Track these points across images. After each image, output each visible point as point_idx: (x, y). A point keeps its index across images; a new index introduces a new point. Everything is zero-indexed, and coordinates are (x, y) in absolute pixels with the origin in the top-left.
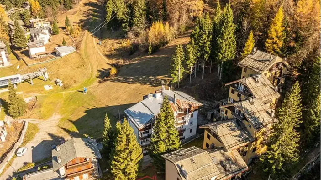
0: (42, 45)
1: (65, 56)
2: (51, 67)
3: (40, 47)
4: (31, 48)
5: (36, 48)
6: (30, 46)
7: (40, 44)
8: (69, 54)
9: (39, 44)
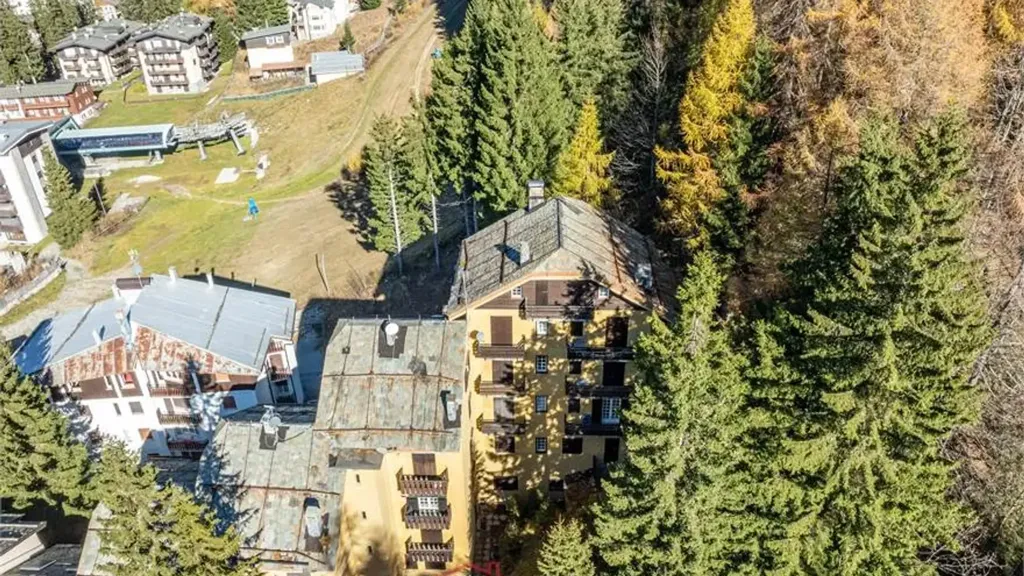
0: (283, 41)
1: (325, 85)
2: (272, 114)
3: (277, 45)
4: (251, 47)
5: (264, 50)
6: (247, 42)
7: (277, 38)
8: (338, 81)
9: (273, 38)
